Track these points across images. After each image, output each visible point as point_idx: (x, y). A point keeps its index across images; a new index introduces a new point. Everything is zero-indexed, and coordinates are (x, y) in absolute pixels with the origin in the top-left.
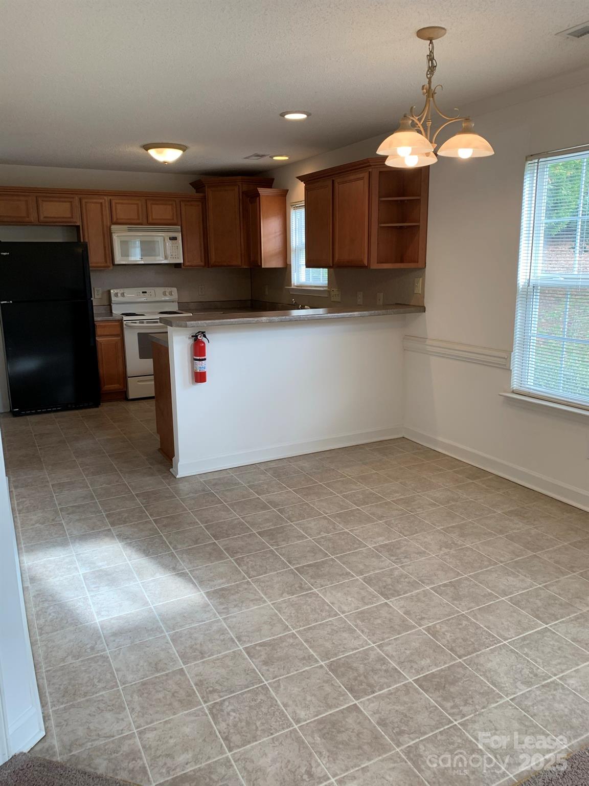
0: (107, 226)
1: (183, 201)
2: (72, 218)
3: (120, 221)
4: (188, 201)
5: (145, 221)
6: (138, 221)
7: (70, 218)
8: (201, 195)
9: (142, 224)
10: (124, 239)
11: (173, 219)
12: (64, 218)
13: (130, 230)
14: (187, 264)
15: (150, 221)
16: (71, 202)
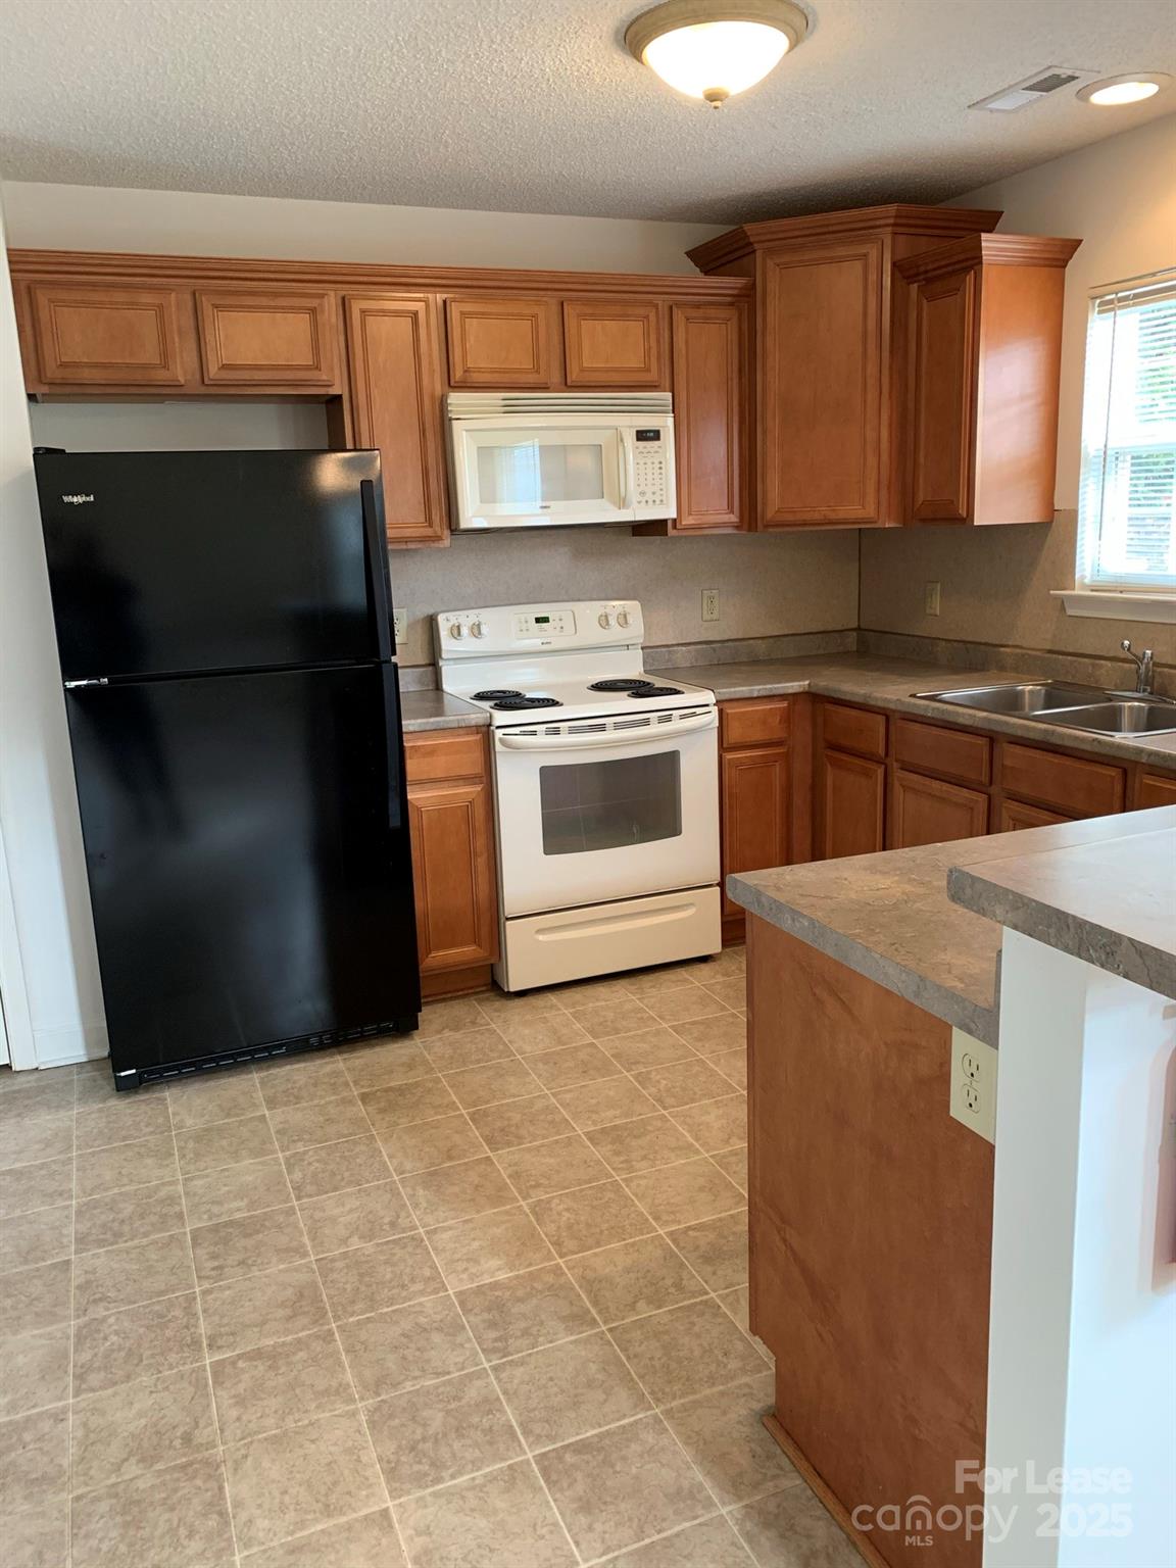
0: (432, 397)
1: (679, 305)
2: (318, 368)
3: (477, 378)
4: (698, 306)
5: (556, 377)
6: (531, 378)
7: (307, 368)
8: (740, 282)
9: (545, 388)
10: (488, 440)
11: (648, 370)
12: (289, 367)
13: (510, 409)
14: (687, 521)
15: (573, 376)
16: (313, 311)
